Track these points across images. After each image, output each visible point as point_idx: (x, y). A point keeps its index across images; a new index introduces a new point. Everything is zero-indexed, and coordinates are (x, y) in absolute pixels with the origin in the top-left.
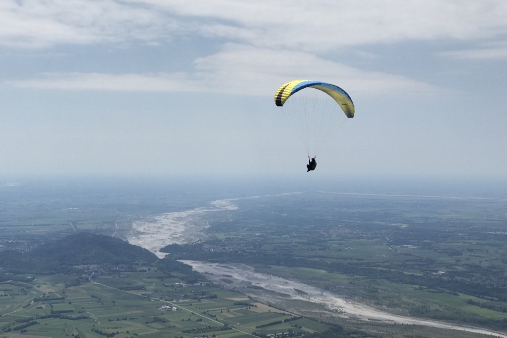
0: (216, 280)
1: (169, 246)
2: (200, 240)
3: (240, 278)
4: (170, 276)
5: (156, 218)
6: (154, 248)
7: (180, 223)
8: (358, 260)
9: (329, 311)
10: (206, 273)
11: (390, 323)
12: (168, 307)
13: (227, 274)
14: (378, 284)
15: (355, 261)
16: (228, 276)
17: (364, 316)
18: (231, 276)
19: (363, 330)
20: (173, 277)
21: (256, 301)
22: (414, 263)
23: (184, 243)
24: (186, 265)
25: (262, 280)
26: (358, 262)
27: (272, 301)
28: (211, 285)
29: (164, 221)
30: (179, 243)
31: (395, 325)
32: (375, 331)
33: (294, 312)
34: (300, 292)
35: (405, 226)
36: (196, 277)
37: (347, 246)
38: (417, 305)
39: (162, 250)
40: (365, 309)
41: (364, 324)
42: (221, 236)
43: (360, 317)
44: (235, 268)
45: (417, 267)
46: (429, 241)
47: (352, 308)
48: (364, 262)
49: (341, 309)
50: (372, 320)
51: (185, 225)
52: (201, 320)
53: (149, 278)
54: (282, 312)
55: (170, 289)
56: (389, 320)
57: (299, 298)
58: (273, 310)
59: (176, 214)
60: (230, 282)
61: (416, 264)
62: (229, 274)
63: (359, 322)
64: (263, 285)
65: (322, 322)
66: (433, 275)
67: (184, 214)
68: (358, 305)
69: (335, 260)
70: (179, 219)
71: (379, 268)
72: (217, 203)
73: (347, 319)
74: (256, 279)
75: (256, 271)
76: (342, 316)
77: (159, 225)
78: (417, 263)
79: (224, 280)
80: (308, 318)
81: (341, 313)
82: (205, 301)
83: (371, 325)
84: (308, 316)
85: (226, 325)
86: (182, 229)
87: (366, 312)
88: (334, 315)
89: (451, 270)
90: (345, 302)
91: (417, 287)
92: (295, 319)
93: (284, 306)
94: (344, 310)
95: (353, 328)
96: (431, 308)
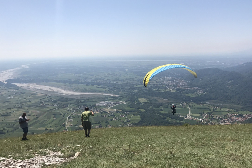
0: (25, 88)
1: (8, 80)
2: (18, 77)
3: (33, 87)
4: (10, 88)
5: (3, 72)
6: (3, 81)
7: (11, 73)
9: (59, 93)
10: (21, 86)
11: (76, 95)
12: (10, 97)
13: (28, 86)
14: (73, 85)
15: (66, 79)
16: (28, 87)
17: (69, 94)
18: (29, 87)
19: (70, 97)
20: (11, 88)
21: (38, 93)
22: (82, 78)
23: (13, 78)
24: (15, 85)
25: (39, 87)
27: (43, 92)
28: (23, 89)
29: (6, 72)
30: (11, 78)
31: (78, 95)
32: (73, 97)
33: (50, 95)
34: (51, 89)
35: (79, 69)
36: (18, 88)
38: (83, 89)
39: (6, 81)
42: (25, 76)
44: (30, 84)
46: (85, 73)
48: (68, 79)
51: (13, 73)
52: (21, 100)
53: (2, 90)
54: (46, 95)
55: (10, 92)
57: (50, 90)
58: (43, 95)
59: (9, 70)
60: (29, 88)
62: (29, 86)
64: (39, 88)
65: (58, 97)
66: (87, 81)
67: (12, 70)
69: (60, 80)
70: (11, 71)
71: (72, 81)
72: (23, 66)
74: (37, 87)
75: (37, 85)
77: (4, 74)
79: (28, 88)
80: (54, 96)
81: (63, 93)
82: (22, 95)
84: (54, 95)
85: (29, 100)
86: (12, 74)
87: (70, 93)
88: (61, 94)
89: (91, 79)
91: (83, 85)
92: (50, 96)
93: (46, 93)
95: (67, 97)
96: (87, 90)
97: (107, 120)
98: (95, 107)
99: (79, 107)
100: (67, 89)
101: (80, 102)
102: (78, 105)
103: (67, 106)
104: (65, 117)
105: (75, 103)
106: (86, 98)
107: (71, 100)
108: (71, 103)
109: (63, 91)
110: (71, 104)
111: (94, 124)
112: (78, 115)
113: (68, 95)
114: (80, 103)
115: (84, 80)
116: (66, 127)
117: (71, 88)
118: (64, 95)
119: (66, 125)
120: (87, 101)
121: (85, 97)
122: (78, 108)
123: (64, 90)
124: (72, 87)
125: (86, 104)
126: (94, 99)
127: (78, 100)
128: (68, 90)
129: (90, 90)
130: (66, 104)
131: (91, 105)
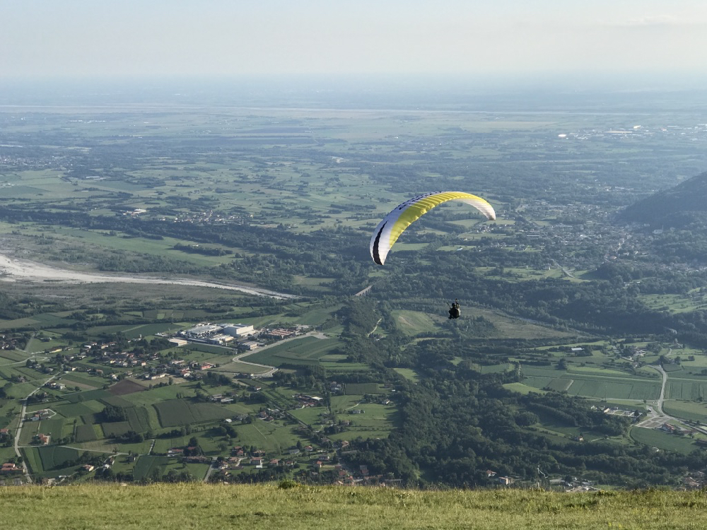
8: (24, 200)
11: (73, 282)
14: (54, 232)
15: (20, 202)
17: (38, 278)
19: (38, 296)
22: (102, 199)
26: (24, 202)
31: (82, 285)
32: (55, 296)
35: (86, 150)
37: (6, 182)
38: (110, 256)
40: (38, 267)
41: (37, 287)
43: (30, 279)
45: (105, 205)
46: (121, 169)
47: (19, 268)
48: (32, 202)
49: (4, 270)
50: (49, 281)
56: (73, 280)
61: (105, 202)
63: (32, 286)
66: (128, 214)
68: (27, 262)
71: (54, 211)
73: (13, 283)
76: (7, 280)
78: (107, 199)
83: (47, 288)
89: (152, 206)
90: (9, 260)
91: (108, 232)
94: (8, 271)
95: (22, 295)
96: (129, 258)
97: (229, 420)
98: (165, 352)
99: (83, 346)
100: (25, 252)
101: (92, 320)
102: (81, 339)
103: (22, 342)
104: (12, 398)
105: (63, 326)
106: (121, 303)
107: (46, 311)
108: (45, 329)
109: (6, 264)
110: (45, 333)
111: (159, 437)
112: (77, 389)
113: (28, 282)
114: (90, 326)
115: (113, 209)
116: (16, 447)
117: (45, 246)
118: (10, 284)
119: (17, 439)
120: (126, 317)
121: (112, 299)
122: (81, 351)
123: (9, 255)
124: (50, 241)
125: (119, 333)
126: (162, 306)
127: (83, 311)
128: (30, 257)
129: (139, 259)
130: (20, 330)
131: (149, 339)
